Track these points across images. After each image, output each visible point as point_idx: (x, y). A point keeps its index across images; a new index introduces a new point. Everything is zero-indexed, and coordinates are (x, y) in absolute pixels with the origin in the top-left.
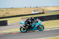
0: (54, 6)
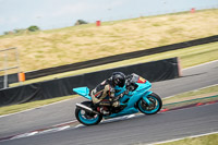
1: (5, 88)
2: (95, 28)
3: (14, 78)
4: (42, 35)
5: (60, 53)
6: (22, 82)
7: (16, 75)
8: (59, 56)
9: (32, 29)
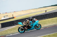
0: (22, 11)
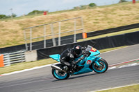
1: (75, 42)
2: (132, 5)
3: (80, 36)
4: (98, 9)
5: (109, 21)
6: (85, 39)
7: (81, 34)
8: (109, 22)
9: (92, 5)
